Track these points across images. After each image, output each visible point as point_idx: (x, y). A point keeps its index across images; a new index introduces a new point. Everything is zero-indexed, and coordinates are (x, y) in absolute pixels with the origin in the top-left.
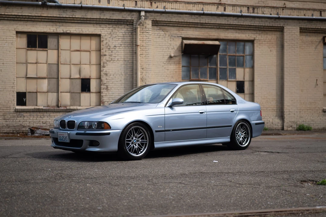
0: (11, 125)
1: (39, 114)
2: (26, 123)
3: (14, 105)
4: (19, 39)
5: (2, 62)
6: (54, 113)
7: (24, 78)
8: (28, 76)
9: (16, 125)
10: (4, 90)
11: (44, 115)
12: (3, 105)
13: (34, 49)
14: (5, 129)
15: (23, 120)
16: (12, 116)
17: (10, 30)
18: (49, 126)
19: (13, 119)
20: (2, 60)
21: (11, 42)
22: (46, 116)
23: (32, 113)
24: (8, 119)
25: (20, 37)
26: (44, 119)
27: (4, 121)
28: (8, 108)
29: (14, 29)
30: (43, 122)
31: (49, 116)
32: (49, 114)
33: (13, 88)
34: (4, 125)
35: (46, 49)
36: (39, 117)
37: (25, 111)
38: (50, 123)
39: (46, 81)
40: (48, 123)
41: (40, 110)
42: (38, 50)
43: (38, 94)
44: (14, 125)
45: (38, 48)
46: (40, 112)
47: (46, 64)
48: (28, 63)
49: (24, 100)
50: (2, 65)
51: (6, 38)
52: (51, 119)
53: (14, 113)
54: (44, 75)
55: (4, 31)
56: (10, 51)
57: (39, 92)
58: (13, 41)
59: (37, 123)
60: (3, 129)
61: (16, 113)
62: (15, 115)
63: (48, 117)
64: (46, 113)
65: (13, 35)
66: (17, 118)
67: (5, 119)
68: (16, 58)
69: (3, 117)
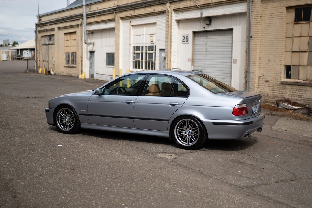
0: (276, 96)
1: (298, 87)
2: (286, 95)
3: (280, 78)
4: (289, 14)
5: (274, 38)
6: (310, 87)
7: (291, 52)
8: (293, 50)
9: (279, 96)
10: (275, 63)
11: (302, 89)
12: (273, 77)
13: (299, 22)
14: (272, 99)
15: (285, 92)
16: (279, 87)
17: (281, 7)
18: (304, 100)
19: (278, 90)
20: (275, 36)
21: (281, 18)
22: (303, 90)
23: (293, 86)
24: (275, 90)
25: (290, 12)
26: (301, 92)
27: (272, 91)
28: (276, 80)
29: (284, 5)
30: (299, 95)
31: (306, 90)
32: (306, 88)
33: (281, 61)
34: (272, 95)
35: (309, 22)
36: (298, 90)
37: (287, 83)
38: (305, 97)
39: (306, 54)
40: (302, 97)
41: (298, 84)
42: (302, 23)
43: (300, 67)
44: (278, 96)
45: (303, 21)
46: (298, 85)
47: (307, 37)
48: (294, 37)
49: (290, 73)
50: (274, 40)
51: (278, 15)
52: (306, 93)
53: (280, 85)
54: (305, 48)
55: (277, 8)
56: (280, 27)
57: (301, 66)
58: (283, 16)
59: (294, 96)
60: (271, 99)
61: (281, 85)
62: (281, 87)
63: (304, 91)
64: (303, 87)
65: (284, 11)
66: (281, 90)
67: (273, 90)
68: (286, 33)
69: (272, 88)
